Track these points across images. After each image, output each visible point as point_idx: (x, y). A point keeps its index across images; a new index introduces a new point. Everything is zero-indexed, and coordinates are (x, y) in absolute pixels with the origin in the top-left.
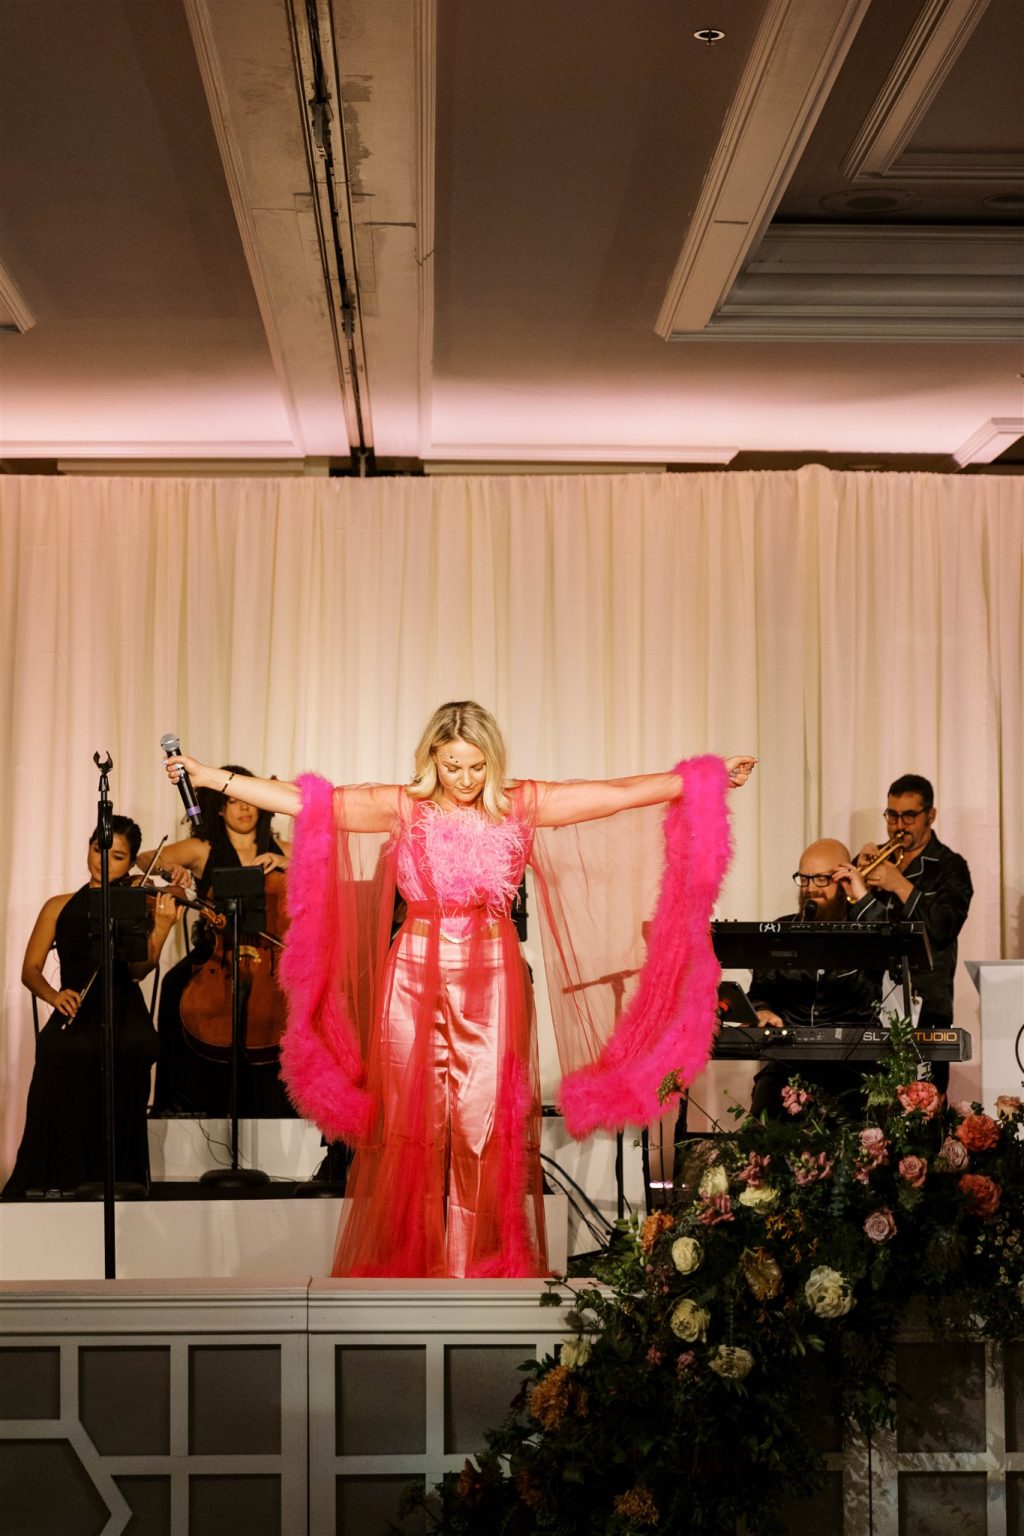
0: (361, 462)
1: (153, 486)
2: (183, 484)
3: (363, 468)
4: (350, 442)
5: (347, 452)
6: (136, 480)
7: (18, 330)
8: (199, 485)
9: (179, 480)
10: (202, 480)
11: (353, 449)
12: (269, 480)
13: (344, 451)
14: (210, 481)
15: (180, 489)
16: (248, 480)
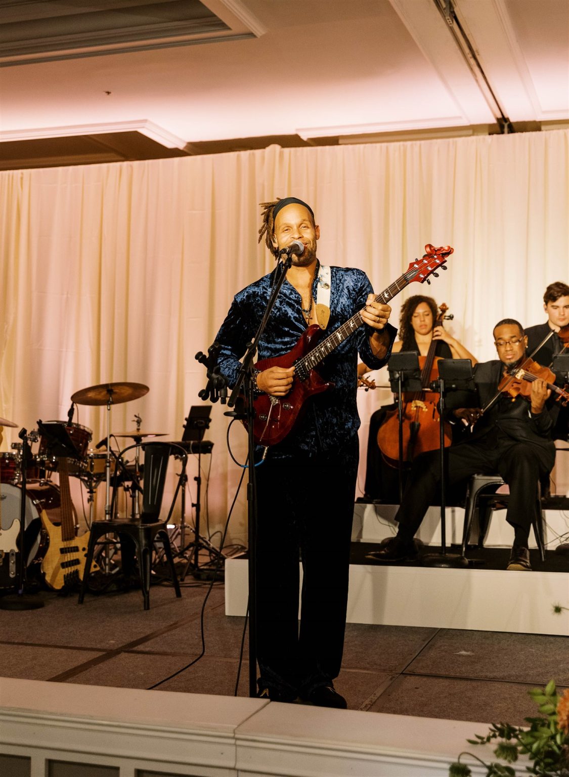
0: (504, 126)
1: (387, 148)
2: (404, 145)
3: (506, 130)
4: (495, 115)
5: (494, 121)
6: (378, 145)
7: (255, 36)
8: (412, 145)
9: (401, 143)
10: (414, 142)
11: (498, 119)
12: (451, 140)
13: (493, 121)
14: (418, 142)
15: (402, 148)
16: (439, 141)
